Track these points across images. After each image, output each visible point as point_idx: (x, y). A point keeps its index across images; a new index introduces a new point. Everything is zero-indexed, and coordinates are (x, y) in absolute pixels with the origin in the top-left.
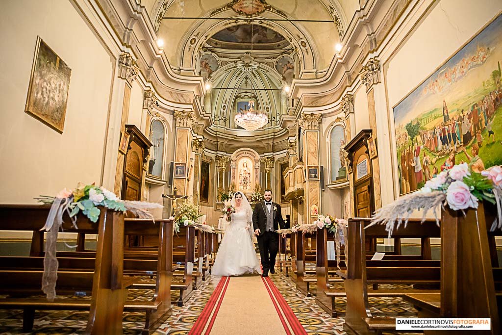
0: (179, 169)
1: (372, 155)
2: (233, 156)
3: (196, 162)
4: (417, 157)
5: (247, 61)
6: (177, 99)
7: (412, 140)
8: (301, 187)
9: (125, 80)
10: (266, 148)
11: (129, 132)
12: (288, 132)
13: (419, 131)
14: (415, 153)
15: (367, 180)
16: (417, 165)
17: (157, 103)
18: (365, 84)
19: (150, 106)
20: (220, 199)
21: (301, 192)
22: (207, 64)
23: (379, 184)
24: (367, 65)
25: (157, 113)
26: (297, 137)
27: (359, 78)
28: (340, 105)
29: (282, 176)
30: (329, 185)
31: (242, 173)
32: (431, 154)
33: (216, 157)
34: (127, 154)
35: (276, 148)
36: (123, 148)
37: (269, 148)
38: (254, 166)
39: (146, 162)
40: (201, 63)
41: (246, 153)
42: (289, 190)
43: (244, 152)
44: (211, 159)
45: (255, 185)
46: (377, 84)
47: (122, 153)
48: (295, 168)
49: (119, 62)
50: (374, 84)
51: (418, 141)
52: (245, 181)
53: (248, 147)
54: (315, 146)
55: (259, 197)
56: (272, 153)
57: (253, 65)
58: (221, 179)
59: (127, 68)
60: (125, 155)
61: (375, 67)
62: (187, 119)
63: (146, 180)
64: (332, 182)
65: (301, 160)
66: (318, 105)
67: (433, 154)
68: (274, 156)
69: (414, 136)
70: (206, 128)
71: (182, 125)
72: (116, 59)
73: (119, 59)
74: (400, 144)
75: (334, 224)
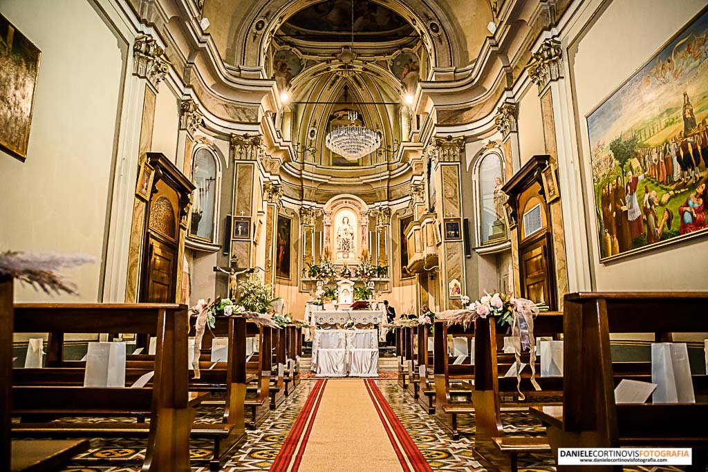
0: (240, 227)
1: (551, 196)
2: (327, 207)
3: (270, 216)
4: (632, 194)
5: (347, 60)
6: (236, 117)
7: (622, 167)
8: (432, 253)
9: (145, 80)
10: (377, 194)
11: (154, 164)
12: (411, 169)
13: (636, 150)
14: (629, 188)
15: (542, 237)
16: (631, 207)
17: (203, 122)
18: (536, 82)
19: (191, 125)
20: (307, 274)
21: (433, 260)
22: (284, 65)
23: (564, 243)
24: (540, 52)
25: (204, 138)
26: (425, 175)
27: (526, 74)
28: (494, 120)
29: (403, 236)
30: (477, 248)
31: (342, 233)
32: (659, 188)
33: (301, 209)
34: (150, 200)
35: (393, 194)
36: (144, 190)
37: (383, 194)
38: (359, 222)
39: (186, 214)
40: (275, 63)
41: (346, 202)
42: (414, 257)
43: (344, 200)
44: (292, 213)
45: (361, 251)
46: (557, 80)
47: (143, 200)
48: (424, 223)
49: (135, 50)
50: (552, 80)
51: (634, 167)
52: (346, 246)
53: (350, 193)
54: (454, 186)
55: (367, 269)
56: (386, 203)
57: (355, 66)
58: (309, 244)
59: (149, 61)
60: (147, 202)
61: (554, 53)
62: (252, 147)
63: (186, 244)
64: (482, 244)
65: (432, 210)
66: (458, 123)
67: (662, 188)
68: (390, 207)
69: (626, 160)
70: (284, 164)
71: (244, 157)
72: (128, 45)
73: (135, 46)
74: (600, 175)
75: (510, 308)
